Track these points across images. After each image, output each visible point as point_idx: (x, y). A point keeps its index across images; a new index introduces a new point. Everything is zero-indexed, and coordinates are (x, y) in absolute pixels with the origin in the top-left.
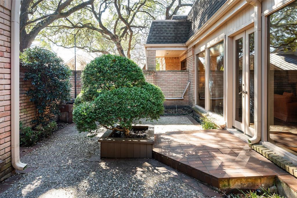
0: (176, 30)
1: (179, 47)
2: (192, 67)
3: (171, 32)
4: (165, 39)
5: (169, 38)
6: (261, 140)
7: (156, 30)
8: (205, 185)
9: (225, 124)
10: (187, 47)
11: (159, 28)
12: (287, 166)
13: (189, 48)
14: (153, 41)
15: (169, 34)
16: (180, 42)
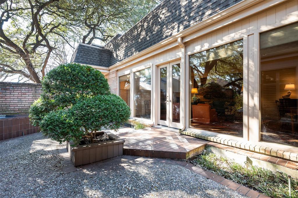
0: (100, 56)
1: (103, 69)
2: (115, 86)
3: (97, 57)
4: (91, 61)
5: (95, 61)
6: (185, 128)
7: (83, 52)
8: (175, 160)
9: (153, 123)
10: (109, 70)
11: (86, 51)
12: (209, 137)
13: (111, 71)
14: (80, 61)
15: (95, 58)
16: (104, 66)
